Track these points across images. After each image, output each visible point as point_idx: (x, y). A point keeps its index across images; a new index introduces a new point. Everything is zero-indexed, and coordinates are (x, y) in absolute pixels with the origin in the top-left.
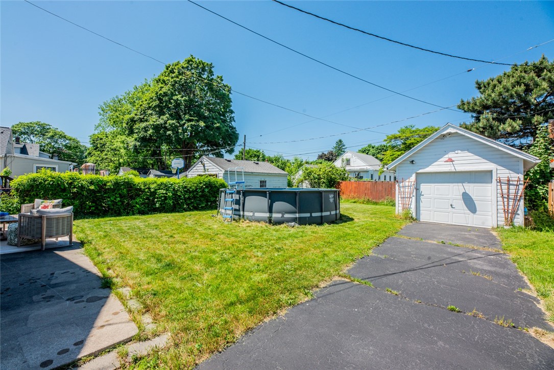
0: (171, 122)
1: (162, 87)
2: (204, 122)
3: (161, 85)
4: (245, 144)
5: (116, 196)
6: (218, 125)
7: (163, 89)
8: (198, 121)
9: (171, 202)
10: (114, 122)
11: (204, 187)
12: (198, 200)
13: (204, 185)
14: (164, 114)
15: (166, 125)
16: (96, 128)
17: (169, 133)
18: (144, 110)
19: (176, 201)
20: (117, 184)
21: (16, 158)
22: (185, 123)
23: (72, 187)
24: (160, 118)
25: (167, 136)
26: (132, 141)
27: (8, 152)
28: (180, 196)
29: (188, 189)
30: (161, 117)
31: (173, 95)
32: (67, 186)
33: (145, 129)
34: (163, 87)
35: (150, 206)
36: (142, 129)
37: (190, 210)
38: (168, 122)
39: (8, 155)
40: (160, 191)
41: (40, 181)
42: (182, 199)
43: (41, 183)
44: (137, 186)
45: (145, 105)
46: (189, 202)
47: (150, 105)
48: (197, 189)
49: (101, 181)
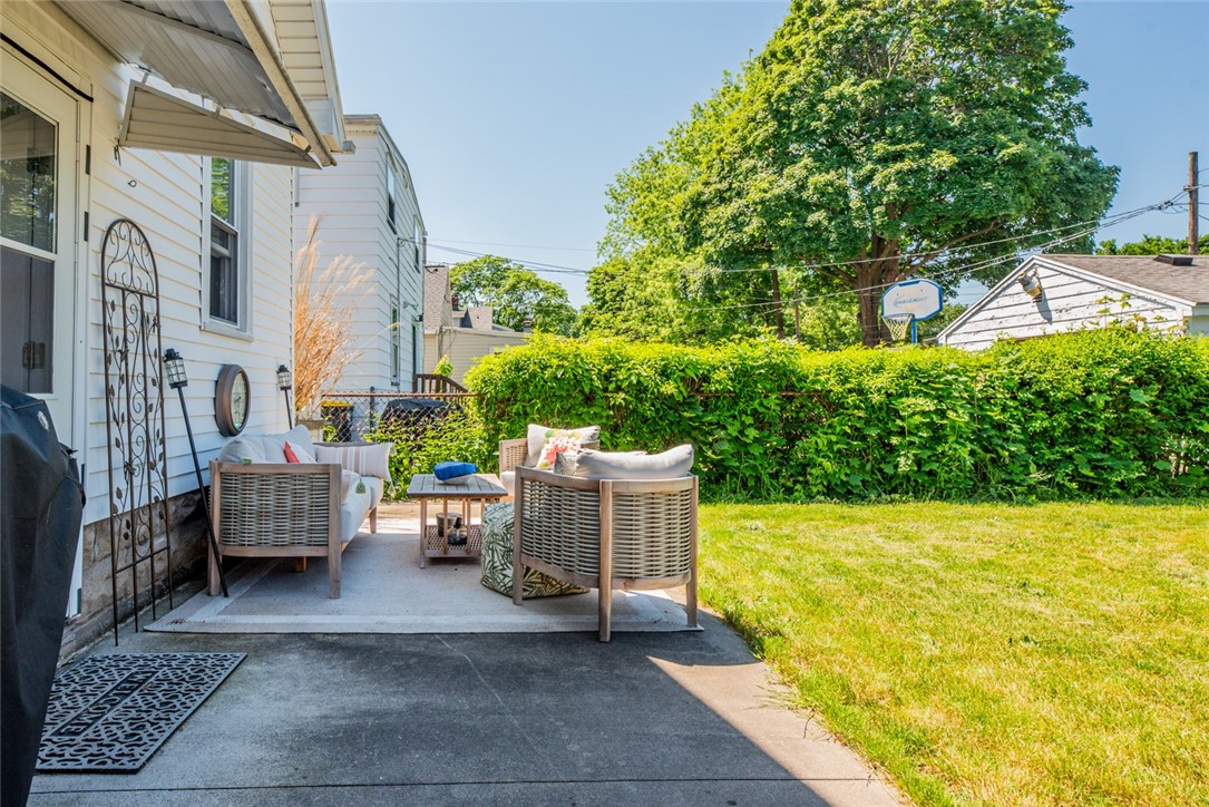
0: (819, 179)
1: (783, 74)
2: (953, 152)
3: (776, 68)
4: (1193, 193)
5: (743, 423)
6: (1014, 149)
7: (787, 77)
8: (923, 153)
9: (964, 453)
10: (646, 222)
11: (1129, 380)
12: (1099, 449)
13: (1126, 371)
14: (794, 160)
15: (804, 195)
16: (601, 250)
17: (813, 218)
18: (729, 163)
19: (986, 450)
20: (743, 374)
21: (458, 335)
22: (873, 172)
23: (612, 387)
24: (781, 175)
25: (808, 229)
26: (696, 267)
27: (445, 323)
28: (1001, 427)
29: (1040, 394)
30: (786, 171)
31: (821, 85)
32: (597, 383)
33: (737, 223)
34: (786, 73)
35: (868, 467)
36: (726, 223)
37: (1063, 494)
38: (812, 180)
39: (445, 328)
40: (912, 400)
41: (532, 367)
42: (1015, 441)
43: (534, 375)
44: (814, 382)
45: (733, 147)
46: (1049, 455)
47: (749, 142)
48: (1088, 392)
49: (694, 365)
